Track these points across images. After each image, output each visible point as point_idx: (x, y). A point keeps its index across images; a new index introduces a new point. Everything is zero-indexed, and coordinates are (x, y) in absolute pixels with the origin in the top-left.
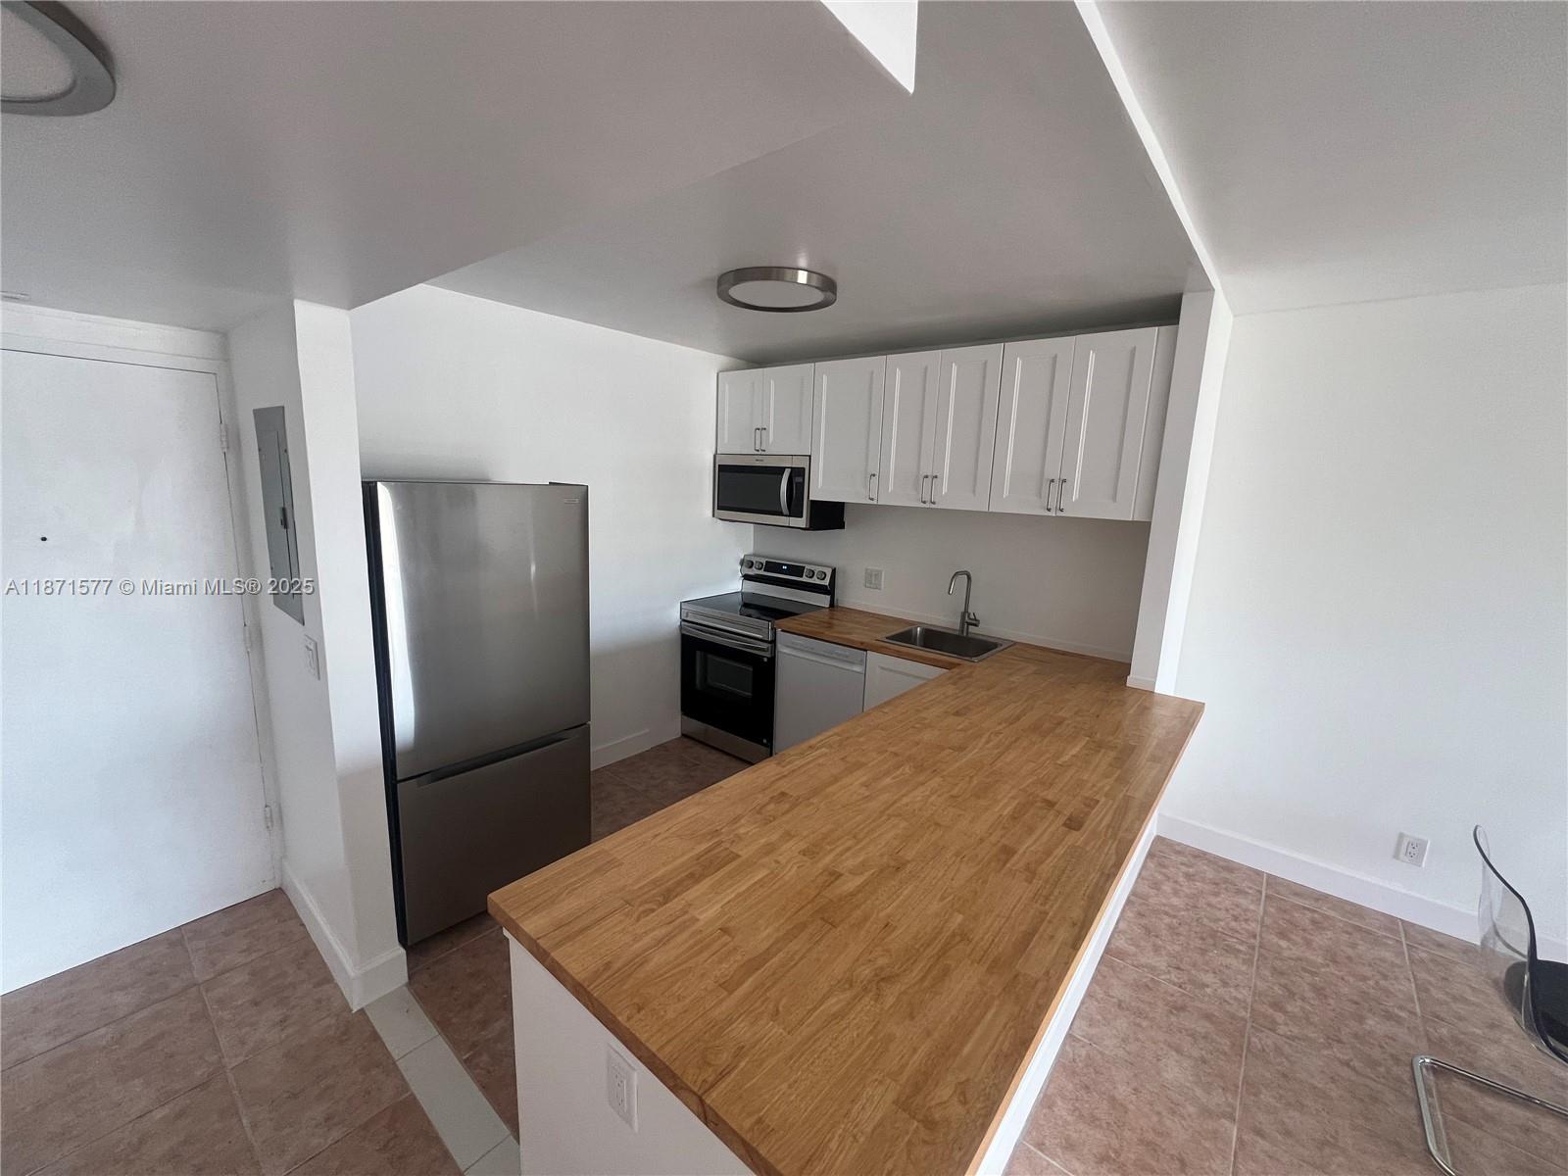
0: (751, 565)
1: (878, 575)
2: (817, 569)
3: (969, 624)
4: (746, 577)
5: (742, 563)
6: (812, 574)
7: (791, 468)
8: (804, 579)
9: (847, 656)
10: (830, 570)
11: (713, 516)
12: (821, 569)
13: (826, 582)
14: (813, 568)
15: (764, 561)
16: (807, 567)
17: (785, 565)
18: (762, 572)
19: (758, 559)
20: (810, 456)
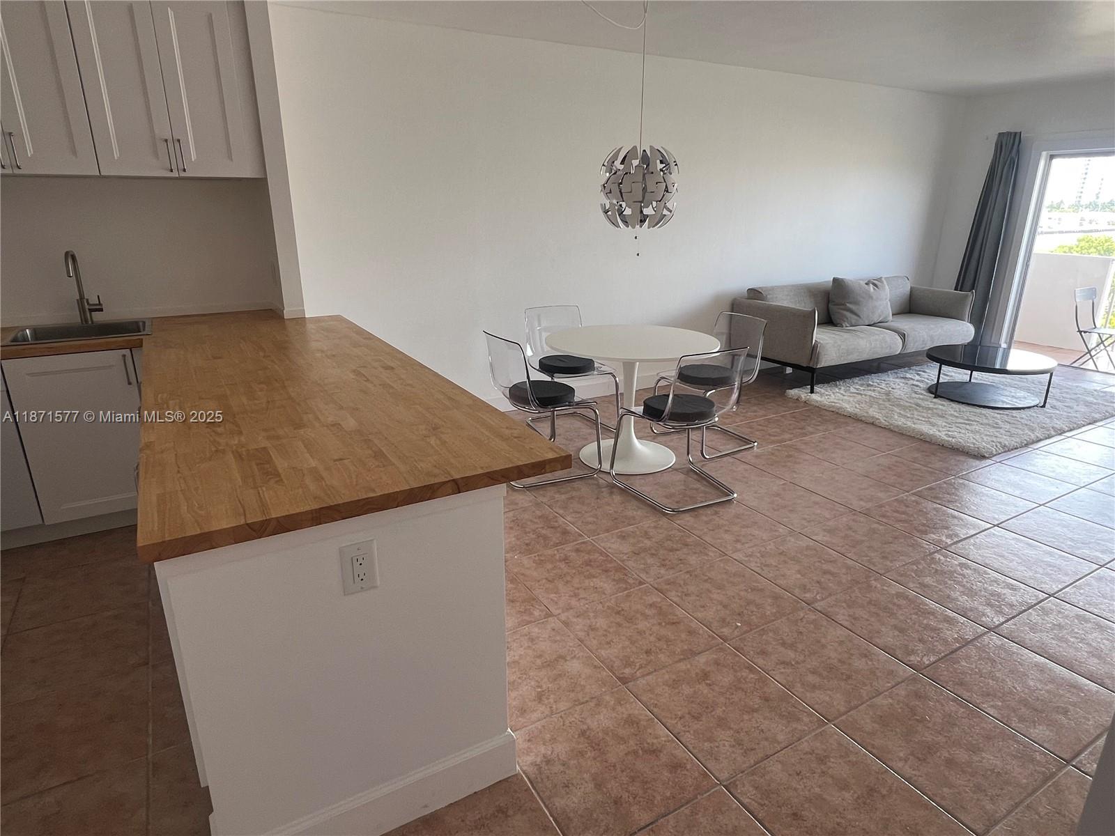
3: (91, 311)
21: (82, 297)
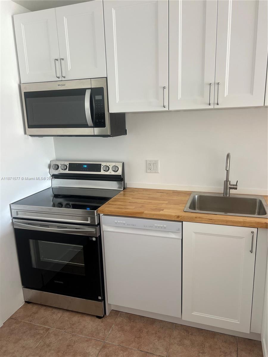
0: (57, 167)
1: (155, 163)
2: (111, 165)
3: (230, 188)
4: (55, 176)
5: (50, 167)
6: (107, 169)
7: (91, 89)
8: (102, 172)
9: (165, 228)
10: (121, 164)
11: (25, 133)
12: (114, 164)
13: (119, 173)
14: (108, 164)
15: (67, 163)
16: (103, 164)
17: (85, 164)
18: (67, 171)
19: (63, 163)
20: (107, 78)
21: (227, 181)
